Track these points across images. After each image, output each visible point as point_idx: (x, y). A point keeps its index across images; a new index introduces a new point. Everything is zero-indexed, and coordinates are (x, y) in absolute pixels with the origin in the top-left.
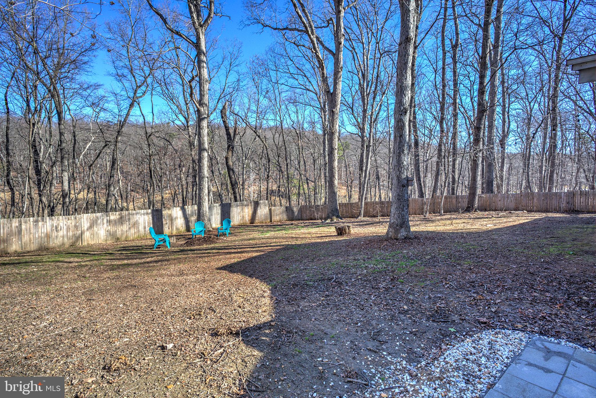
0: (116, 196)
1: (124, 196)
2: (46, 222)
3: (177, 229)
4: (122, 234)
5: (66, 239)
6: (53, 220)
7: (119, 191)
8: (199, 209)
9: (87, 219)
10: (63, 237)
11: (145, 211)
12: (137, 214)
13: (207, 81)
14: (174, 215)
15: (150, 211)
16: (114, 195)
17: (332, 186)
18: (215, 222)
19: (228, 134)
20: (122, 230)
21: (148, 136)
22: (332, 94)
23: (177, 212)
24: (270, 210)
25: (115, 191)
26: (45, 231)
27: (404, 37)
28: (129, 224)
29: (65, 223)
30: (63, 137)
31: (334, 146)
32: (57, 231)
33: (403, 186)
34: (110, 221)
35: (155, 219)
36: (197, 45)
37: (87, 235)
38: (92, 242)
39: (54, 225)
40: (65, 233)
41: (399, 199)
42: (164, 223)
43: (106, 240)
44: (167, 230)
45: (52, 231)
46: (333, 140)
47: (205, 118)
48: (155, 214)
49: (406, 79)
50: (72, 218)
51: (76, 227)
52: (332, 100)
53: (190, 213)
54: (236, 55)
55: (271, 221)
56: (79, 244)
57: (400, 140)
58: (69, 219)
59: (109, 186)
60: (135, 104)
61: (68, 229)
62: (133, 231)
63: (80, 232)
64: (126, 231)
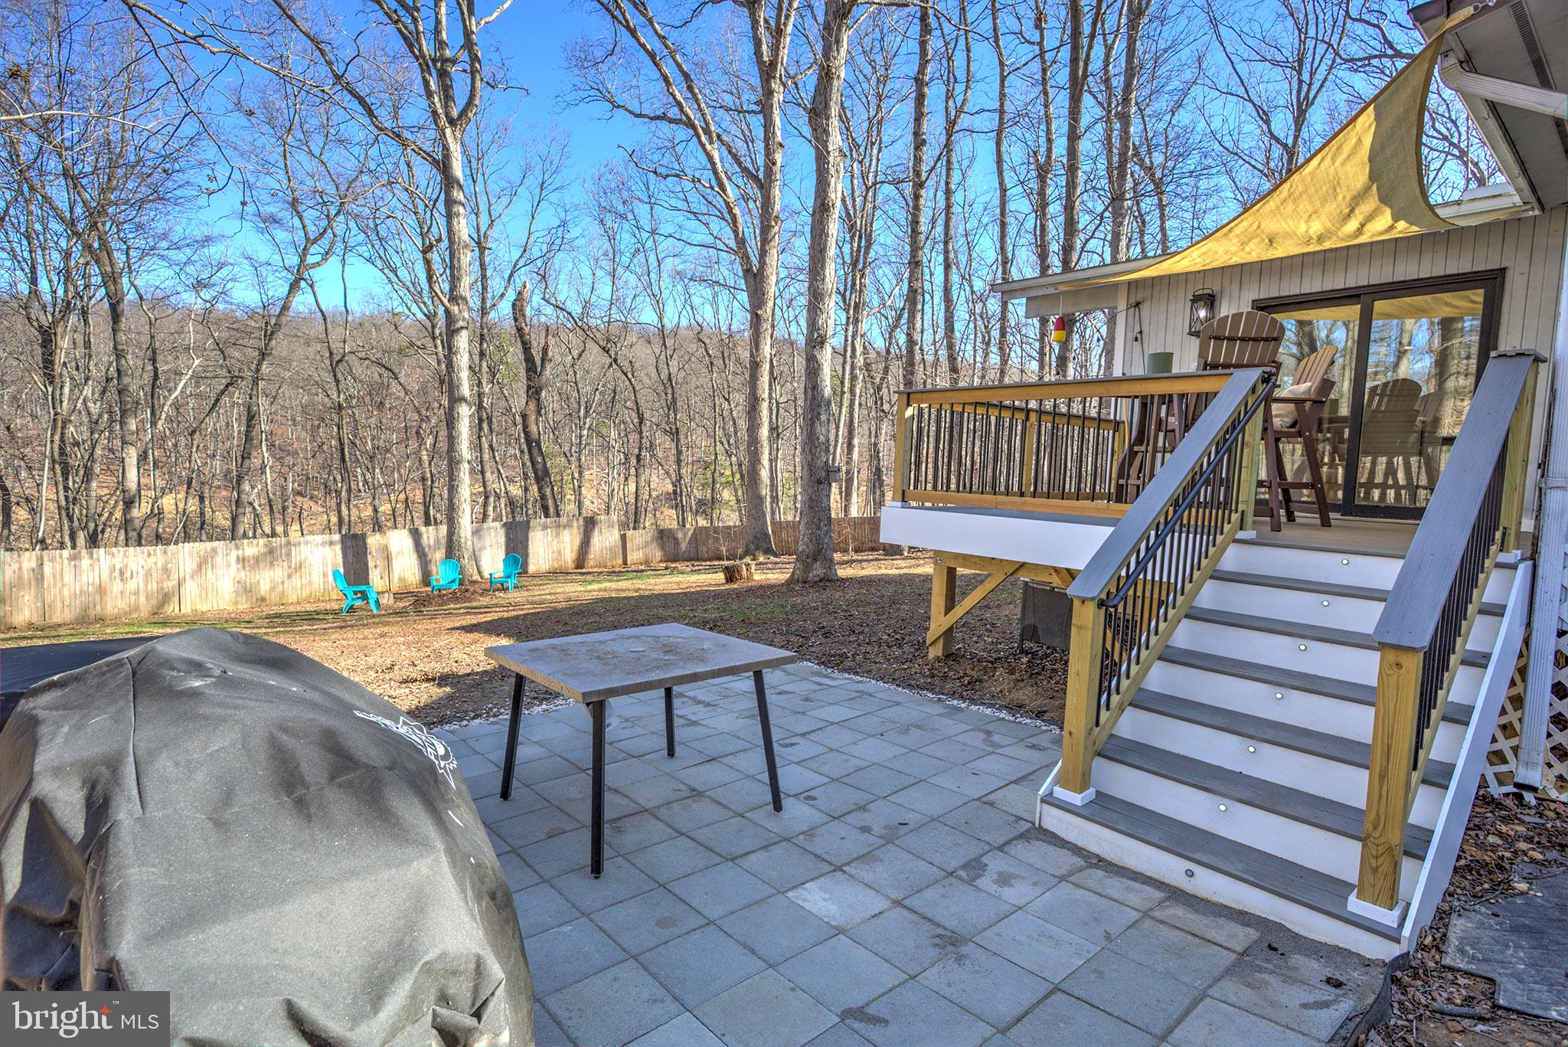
0: (256, 505)
1: (277, 507)
2: (98, 560)
3: (402, 579)
4: (273, 589)
5: (142, 599)
6: (113, 556)
7: (263, 495)
8: (451, 534)
9: (191, 554)
10: (137, 593)
11: (326, 537)
12: (306, 543)
13: (466, 246)
14: (394, 549)
15: (337, 537)
16: (251, 504)
17: (756, 483)
18: (493, 561)
19: (529, 359)
20: (272, 581)
21: (336, 363)
22: (755, 275)
23: (399, 541)
24: (623, 537)
25: (252, 492)
26: (97, 580)
27: (819, 204)
28: (290, 567)
29: (142, 563)
30: (123, 361)
31: (759, 392)
32: (122, 580)
33: (819, 482)
34: (244, 560)
35: (350, 557)
36: (443, 166)
37: (190, 590)
38: (203, 607)
39: (117, 568)
40: (142, 585)
41: (811, 507)
42: (371, 564)
43: (236, 603)
44: (377, 580)
45: (110, 580)
46: (758, 379)
47: (462, 328)
48: (349, 544)
49: (823, 280)
50: (158, 552)
51: (166, 570)
52: (756, 289)
53: (432, 542)
54: (556, 162)
55: (625, 563)
56: (172, 609)
57: (813, 395)
58: (149, 555)
59: (240, 479)
60: (303, 284)
61: (148, 574)
62: (296, 581)
63: (175, 582)
64: (283, 582)
